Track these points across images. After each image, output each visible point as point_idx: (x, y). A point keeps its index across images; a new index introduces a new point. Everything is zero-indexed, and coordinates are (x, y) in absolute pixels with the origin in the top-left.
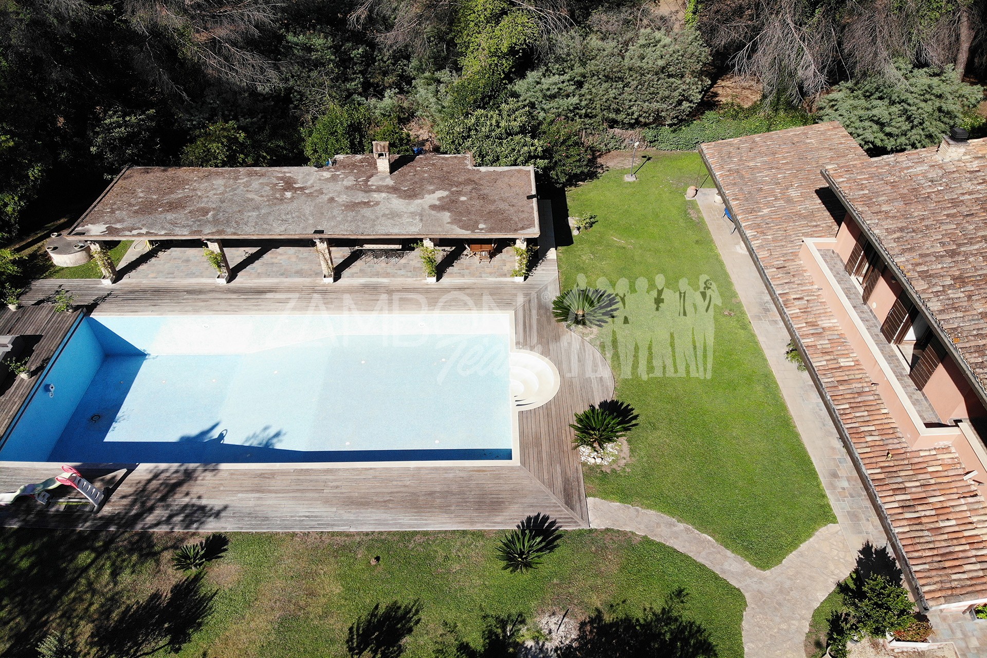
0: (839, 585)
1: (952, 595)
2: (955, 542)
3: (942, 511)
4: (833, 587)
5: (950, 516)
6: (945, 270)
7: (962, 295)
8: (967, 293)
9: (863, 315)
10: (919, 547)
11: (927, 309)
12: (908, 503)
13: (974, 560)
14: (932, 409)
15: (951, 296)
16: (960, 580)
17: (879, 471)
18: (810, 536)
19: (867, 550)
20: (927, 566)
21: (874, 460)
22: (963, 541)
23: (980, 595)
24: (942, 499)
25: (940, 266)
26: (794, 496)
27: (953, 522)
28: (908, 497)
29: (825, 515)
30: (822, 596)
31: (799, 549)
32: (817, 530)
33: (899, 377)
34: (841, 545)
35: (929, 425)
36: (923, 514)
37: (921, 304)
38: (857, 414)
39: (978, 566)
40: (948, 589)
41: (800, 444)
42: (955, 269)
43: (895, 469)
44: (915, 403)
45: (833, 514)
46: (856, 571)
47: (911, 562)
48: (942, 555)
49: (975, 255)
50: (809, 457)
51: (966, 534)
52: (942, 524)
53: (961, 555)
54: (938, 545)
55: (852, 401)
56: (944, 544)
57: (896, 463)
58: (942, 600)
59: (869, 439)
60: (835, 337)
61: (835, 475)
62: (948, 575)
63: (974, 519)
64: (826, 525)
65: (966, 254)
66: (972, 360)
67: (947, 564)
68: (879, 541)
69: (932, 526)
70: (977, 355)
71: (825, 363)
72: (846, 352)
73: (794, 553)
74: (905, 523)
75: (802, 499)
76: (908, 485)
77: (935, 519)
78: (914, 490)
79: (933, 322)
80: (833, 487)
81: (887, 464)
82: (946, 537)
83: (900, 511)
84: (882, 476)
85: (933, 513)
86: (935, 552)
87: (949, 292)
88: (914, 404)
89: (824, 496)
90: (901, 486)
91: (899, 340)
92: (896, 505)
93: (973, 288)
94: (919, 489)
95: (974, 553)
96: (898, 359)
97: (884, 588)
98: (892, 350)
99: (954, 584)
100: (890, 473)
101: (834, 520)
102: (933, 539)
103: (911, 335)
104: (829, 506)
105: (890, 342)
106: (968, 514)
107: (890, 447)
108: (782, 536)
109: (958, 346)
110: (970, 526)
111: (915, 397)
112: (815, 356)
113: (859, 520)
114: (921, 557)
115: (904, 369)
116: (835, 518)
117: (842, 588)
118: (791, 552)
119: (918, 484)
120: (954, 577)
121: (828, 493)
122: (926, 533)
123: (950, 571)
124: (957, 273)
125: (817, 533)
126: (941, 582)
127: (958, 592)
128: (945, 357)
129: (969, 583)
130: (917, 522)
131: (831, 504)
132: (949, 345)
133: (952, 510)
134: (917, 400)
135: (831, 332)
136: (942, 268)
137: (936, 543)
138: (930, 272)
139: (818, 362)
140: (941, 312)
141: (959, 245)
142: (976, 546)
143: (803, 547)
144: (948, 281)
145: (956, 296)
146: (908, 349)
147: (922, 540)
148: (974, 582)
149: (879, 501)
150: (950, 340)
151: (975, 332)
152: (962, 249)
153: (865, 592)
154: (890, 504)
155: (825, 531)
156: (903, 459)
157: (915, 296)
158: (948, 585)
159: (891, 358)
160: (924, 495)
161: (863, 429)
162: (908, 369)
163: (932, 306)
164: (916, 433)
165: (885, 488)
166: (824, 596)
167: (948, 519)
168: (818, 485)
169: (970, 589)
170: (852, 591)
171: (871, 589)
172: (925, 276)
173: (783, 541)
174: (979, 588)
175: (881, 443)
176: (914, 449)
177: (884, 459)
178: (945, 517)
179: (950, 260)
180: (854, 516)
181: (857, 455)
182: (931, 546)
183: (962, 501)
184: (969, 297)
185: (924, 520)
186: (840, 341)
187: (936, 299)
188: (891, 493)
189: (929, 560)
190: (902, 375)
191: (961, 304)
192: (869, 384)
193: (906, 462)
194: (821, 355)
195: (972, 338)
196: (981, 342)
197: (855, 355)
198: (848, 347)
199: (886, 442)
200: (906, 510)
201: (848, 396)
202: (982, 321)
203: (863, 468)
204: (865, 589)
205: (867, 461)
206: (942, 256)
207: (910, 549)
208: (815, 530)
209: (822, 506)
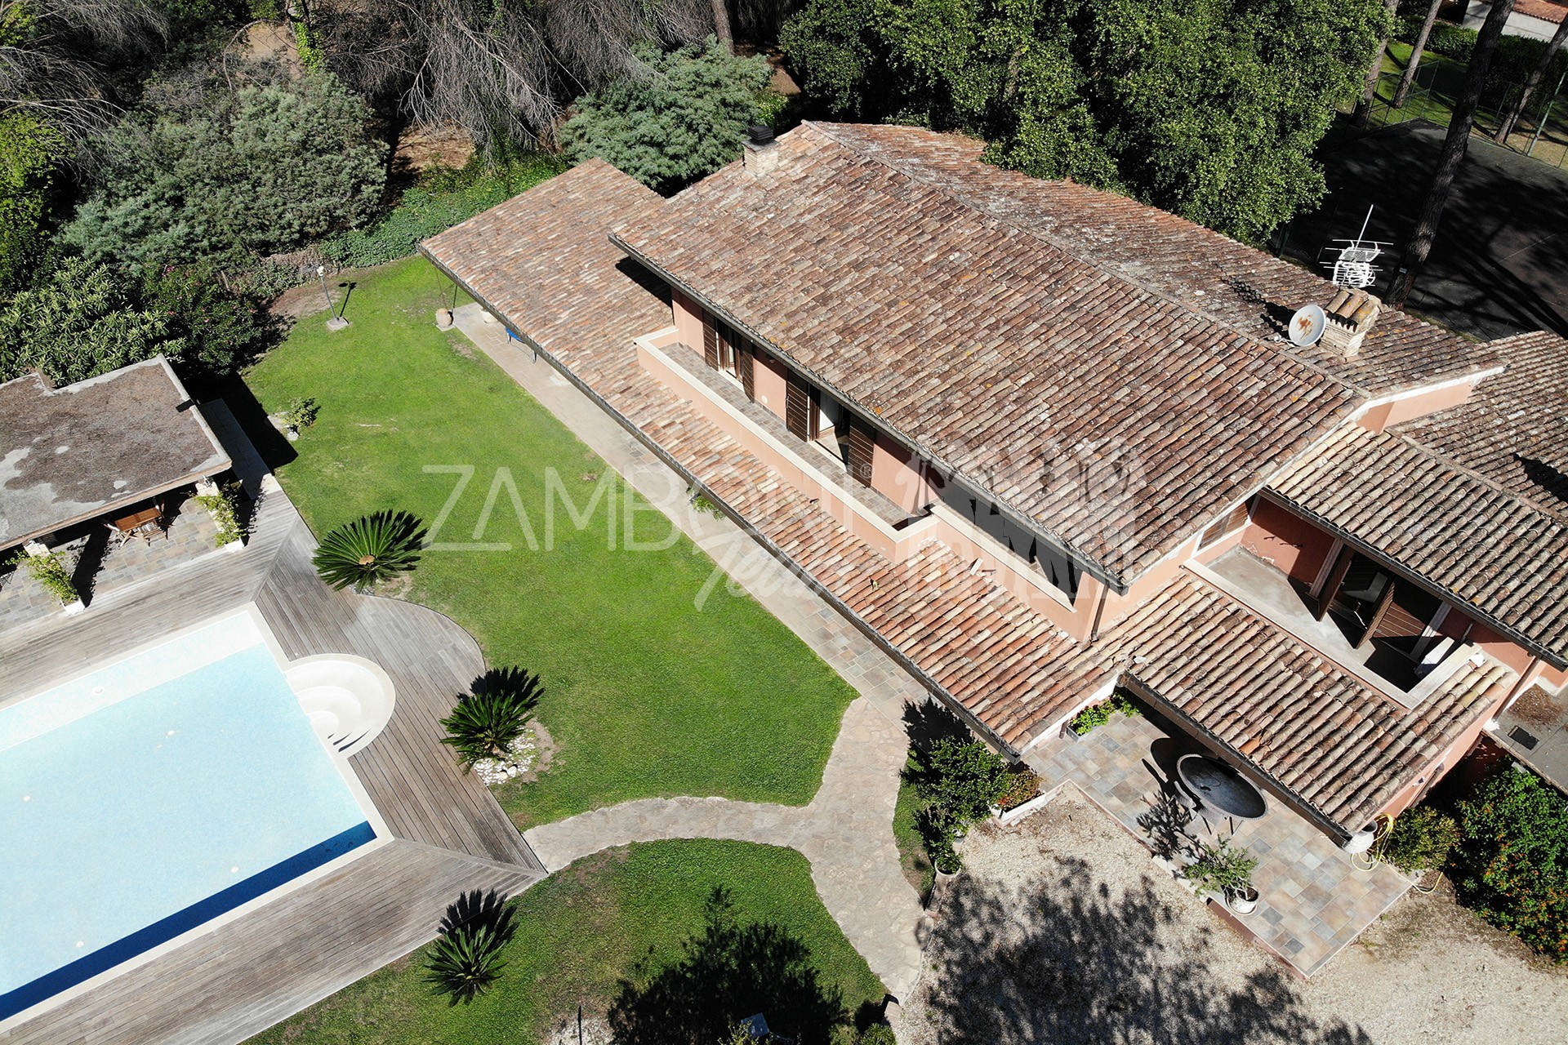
0: (903, 775)
1: (1035, 724)
2: (1002, 656)
3: (967, 625)
4: (898, 783)
5: (980, 627)
6: (824, 324)
7: (859, 350)
8: (863, 345)
9: (758, 418)
10: (966, 682)
11: (827, 383)
12: (925, 633)
13: (1035, 668)
14: (894, 504)
15: (847, 356)
16: (1033, 700)
17: (872, 608)
18: (837, 730)
19: (910, 713)
20: (988, 702)
21: (860, 597)
22: (1011, 651)
23: (1066, 708)
24: (959, 609)
25: (816, 322)
26: (793, 687)
27: (987, 633)
28: (921, 625)
29: (842, 693)
30: (891, 800)
31: (833, 753)
32: (841, 717)
33: (837, 479)
34: (879, 722)
35: (900, 526)
36: (948, 638)
37: (817, 380)
38: (814, 548)
39: (1044, 674)
40: (1026, 718)
41: (767, 616)
42: (835, 319)
43: (889, 598)
44: (870, 505)
45: (850, 687)
46: (913, 747)
47: (967, 705)
48: (997, 679)
49: (850, 292)
50: (786, 627)
51: (1010, 640)
52: (976, 641)
53: (1018, 669)
54: (985, 669)
55: (799, 533)
56: (992, 664)
57: (887, 589)
58: (1028, 735)
59: (841, 573)
60: (739, 459)
61: (826, 636)
62: (1016, 701)
63: (1008, 618)
64: (848, 705)
65: (840, 295)
66: (908, 428)
67: (1009, 687)
68: (920, 696)
69: (966, 648)
70: (910, 419)
71: (742, 498)
72: (761, 473)
73: (829, 761)
74: (934, 659)
75: (803, 686)
76: (913, 610)
77: (965, 638)
78: (923, 613)
79: (842, 398)
80: (832, 652)
81: (877, 596)
82: (988, 655)
83: (921, 647)
84: (879, 613)
85: (959, 631)
86: (987, 679)
87: (842, 351)
88: (869, 507)
89: (827, 669)
90: (906, 615)
91: (815, 433)
92: (913, 642)
93: (867, 337)
94: (929, 610)
95: (1030, 659)
96: (825, 458)
97: (955, 753)
98: (813, 450)
99: (1030, 709)
100: (887, 604)
101: (855, 695)
102: (975, 664)
103: (825, 422)
104: (840, 678)
105: (805, 440)
106: (998, 615)
107: (870, 572)
108: (805, 747)
109: (884, 416)
110: (1009, 629)
111: (867, 497)
112: (727, 493)
113: (882, 680)
114: (975, 694)
115: (837, 468)
116: (854, 690)
117: (909, 777)
118: (826, 762)
119: (923, 604)
120: (1025, 700)
121: (829, 662)
122: (965, 660)
123: (1015, 695)
124: (841, 323)
125: (843, 721)
126: (1014, 713)
127: (1039, 716)
128: (876, 435)
129: (1045, 699)
130: (947, 652)
131: (840, 674)
132: (872, 419)
133: (977, 618)
134: (871, 500)
135: (731, 455)
136: (820, 324)
137: (983, 667)
138: (809, 334)
139: (734, 501)
140: (845, 380)
141: (826, 286)
142: (1028, 650)
143: (836, 747)
144: (835, 338)
145: (853, 354)
146: (831, 440)
147: (965, 672)
148: (1050, 696)
149: (893, 645)
150: (871, 412)
151: (895, 392)
152: (833, 290)
153: (937, 770)
154: (905, 644)
155: (851, 714)
156: (892, 581)
157: (805, 372)
158: (1024, 713)
159: (816, 461)
160: (937, 615)
161: (828, 564)
162: (842, 465)
163: (831, 378)
164: (891, 543)
165: (890, 626)
166: (893, 799)
167: (979, 632)
168: (814, 658)
169: (1051, 706)
170: (921, 774)
171: (942, 762)
172: (805, 341)
173: (809, 753)
174: (1059, 700)
175: (857, 572)
176: (898, 563)
177: (870, 590)
178: (974, 632)
179: (824, 310)
180: (874, 677)
181: (838, 600)
182: (979, 674)
183: (984, 602)
184: (868, 349)
185: (954, 646)
186: (746, 462)
187: (831, 367)
188: (899, 629)
189: (985, 692)
190: (840, 477)
191: (862, 362)
192: (808, 503)
193: (897, 583)
194: (733, 490)
195: (895, 400)
196: (908, 401)
197: (773, 473)
198: (760, 466)
199: (862, 569)
200: (927, 642)
201: (791, 530)
202: (896, 374)
203: (854, 613)
204: (935, 765)
205: (853, 602)
206: (813, 308)
207: (957, 689)
208: (838, 718)
209: (831, 684)
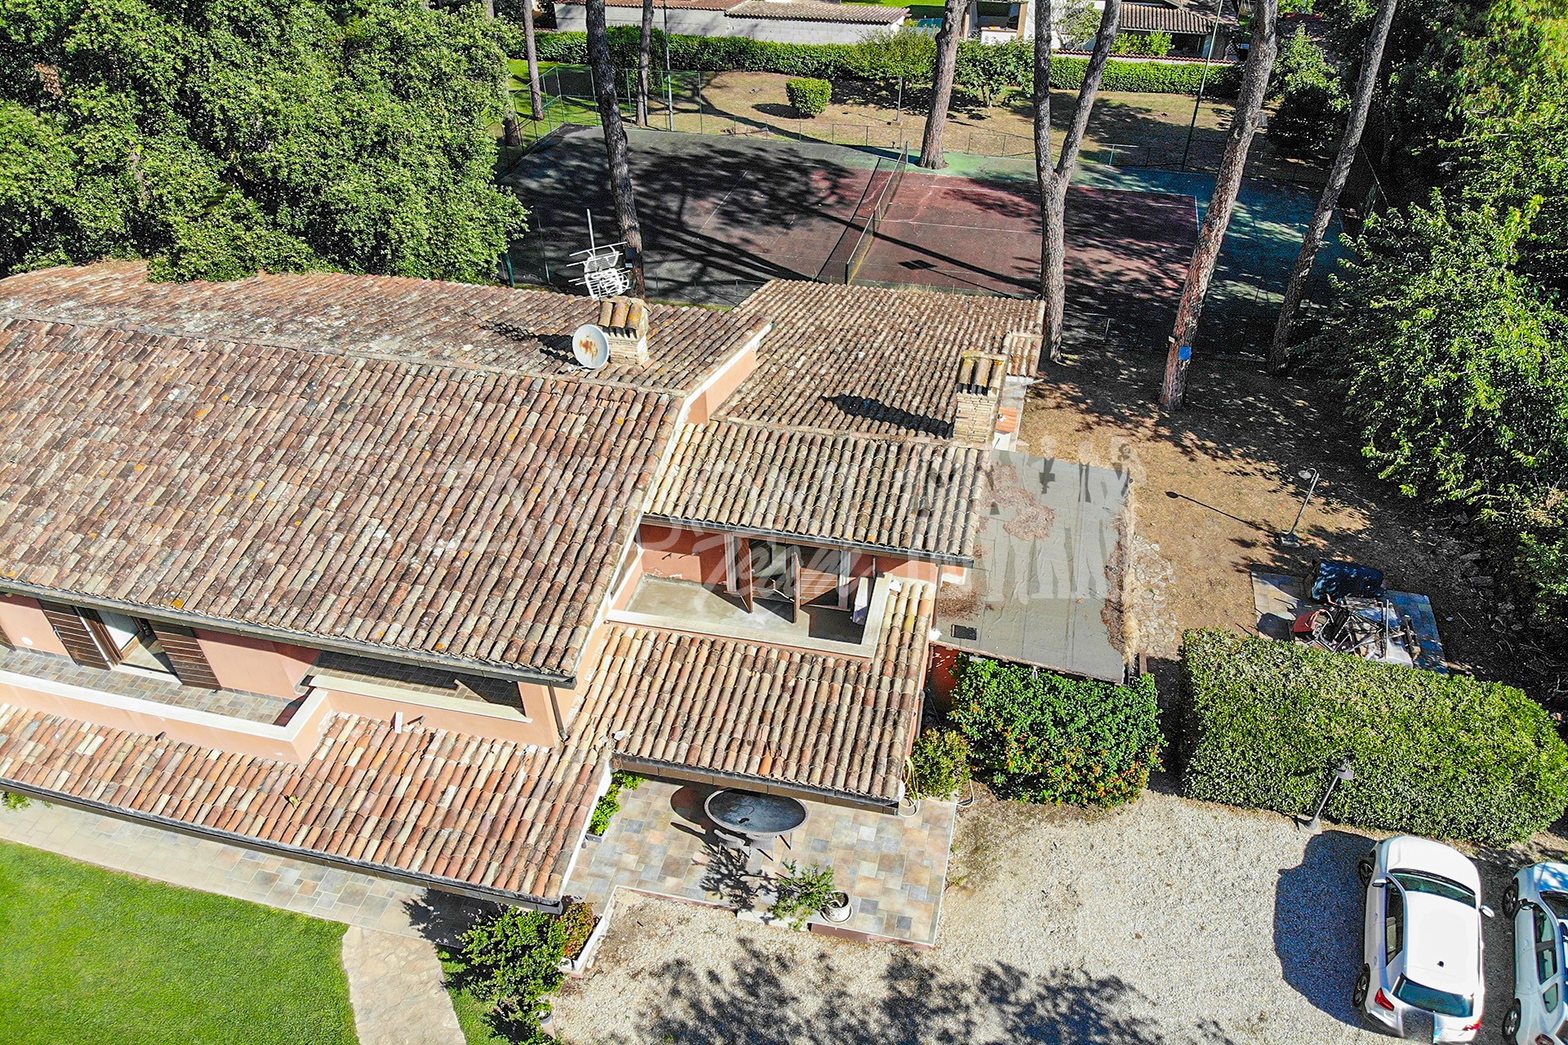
0: (448, 985)
1: (556, 861)
2: (482, 806)
3: (425, 791)
4: (446, 997)
5: (441, 787)
6: (51, 528)
7: (113, 542)
8: (115, 534)
9: (31, 666)
10: (459, 856)
11: (94, 596)
12: (384, 826)
13: (523, 801)
14: (262, 696)
15: (101, 554)
16: (540, 836)
17: (305, 829)
18: (344, 980)
19: (416, 913)
20: (494, 865)
21: (283, 824)
22: (488, 795)
23: (577, 826)
24: (407, 780)
25: (39, 529)
26: (262, 960)
27: (452, 789)
28: (374, 819)
29: (327, 935)
30: (451, 1021)
31: (356, 1008)
32: (341, 963)
33: (173, 699)
34: (387, 944)
35: (283, 719)
36: (413, 818)
37: (78, 598)
38: (192, 793)
39: (536, 801)
40: (544, 859)
41: (182, 892)
42: (62, 516)
43: (318, 807)
44: (233, 710)
45: (331, 923)
46: (441, 948)
47: (475, 880)
48: (491, 834)
49: (65, 478)
50: (214, 895)
51: (480, 784)
52: (445, 805)
53: (506, 811)
54: (472, 830)
55: (162, 784)
56: (476, 821)
57: (310, 797)
58: (556, 876)
59: (243, 806)
60: (34, 727)
61: (268, 879)
62: (524, 846)
63: (465, 761)
64: (340, 945)
65: (54, 485)
66: (228, 609)
67: (508, 837)
68: (417, 893)
69: (439, 818)
70: (223, 599)
71: (65, 775)
72: (72, 733)
73: (357, 1020)
74: (411, 850)
75: (275, 952)
76: (355, 806)
77: (431, 809)
78: (368, 805)
79: (122, 606)
80: (287, 894)
81: (302, 812)
82: (466, 813)
83: (387, 844)
84: (317, 831)
85: (420, 804)
86: (481, 840)
87: (92, 551)
88: (233, 714)
89: (292, 917)
90: (350, 817)
91: (116, 655)
92: (375, 843)
93: (115, 522)
94: (373, 797)
95: (513, 794)
96: (145, 679)
97: (491, 935)
98: (124, 675)
99: (542, 847)
100: (320, 816)
101: (343, 929)
102: (459, 831)
103: (120, 637)
104: (313, 919)
105: (107, 668)
106: (453, 763)
107: (279, 788)
108: (319, 1020)
109: (189, 607)
110: (472, 773)
111: (224, 702)
112: (42, 776)
113: (363, 894)
114: (476, 863)
115: (167, 684)
116: (337, 924)
117: (455, 983)
118: (353, 1023)
119: (363, 794)
120: (532, 840)
121: (290, 908)
122: (445, 833)
123: (519, 842)
124: (72, 519)
125: (346, 966)
126: (529, 861)
127: (555, 850)
128: (194, 632)
129: (551, 828)
130: (420, 834)
131: (311, 915)
132: (177, 617)
133: (432, 779)
134: (232, 704)
135: (21, 727)
136: (45, 528)
137: (469, 829)
138: (37, 547)
139: (58, 780)
140: (115, 585)
141: (30, 481)
142: (505, 785)
143: (355, 1000)
144: (76, 539)
145: (107, 549)
146: (140, 654)
147: (452, 845)
148: (554, 822)
149: (354, 859)
150: (169, 609)
151: (187, 574)
152: (41, 483)
154: (368, 849)
155: (349, 952)
156: (311, 785)
157: (57, 594)
158: (539, 856)
159: (134, 688)
160: (385, 798)
161: (221, 803)
162: (172, 679)
163: (95, 588)
164: (285, 746)
165: (338, 839)
166: (451, 1018)
167: (443, 793)
168: (269, 913)
169: (561, 832)
170: (467, 973)
171: (481, 953)
172: (36, 556)
173: (328, 1025)
174: (566, 821)
175: (263, 796)
176: (306, 761)
177: (291, 810)
178: (436, 797)
179: (42, 511)
180: (352, 897)
181: (258, 840)
182: (468, 839)
183: (429, 757)
184: (124, 535)
185: (424, 823)
186: (45, 727)
187: (87, 576)
188: (351, 837)
189: (487, 856)
190: (176, 693)
191: (126, 554)
192: (153, 742)
193: (318, 785)
194: (47, 769)
195: (192, 584)
196: (210, 578)
197: (87, 726)
198: (67, 725)
199: (267, 788)
200: (392, 835)
201: (150, 785)
202: (177, 553)
203: (286, 845)
204: (476, 961)
205: (278, 833)
206: (27, 513)
207: (454, 869)
208: (338, 965)
209: (307, 931)
